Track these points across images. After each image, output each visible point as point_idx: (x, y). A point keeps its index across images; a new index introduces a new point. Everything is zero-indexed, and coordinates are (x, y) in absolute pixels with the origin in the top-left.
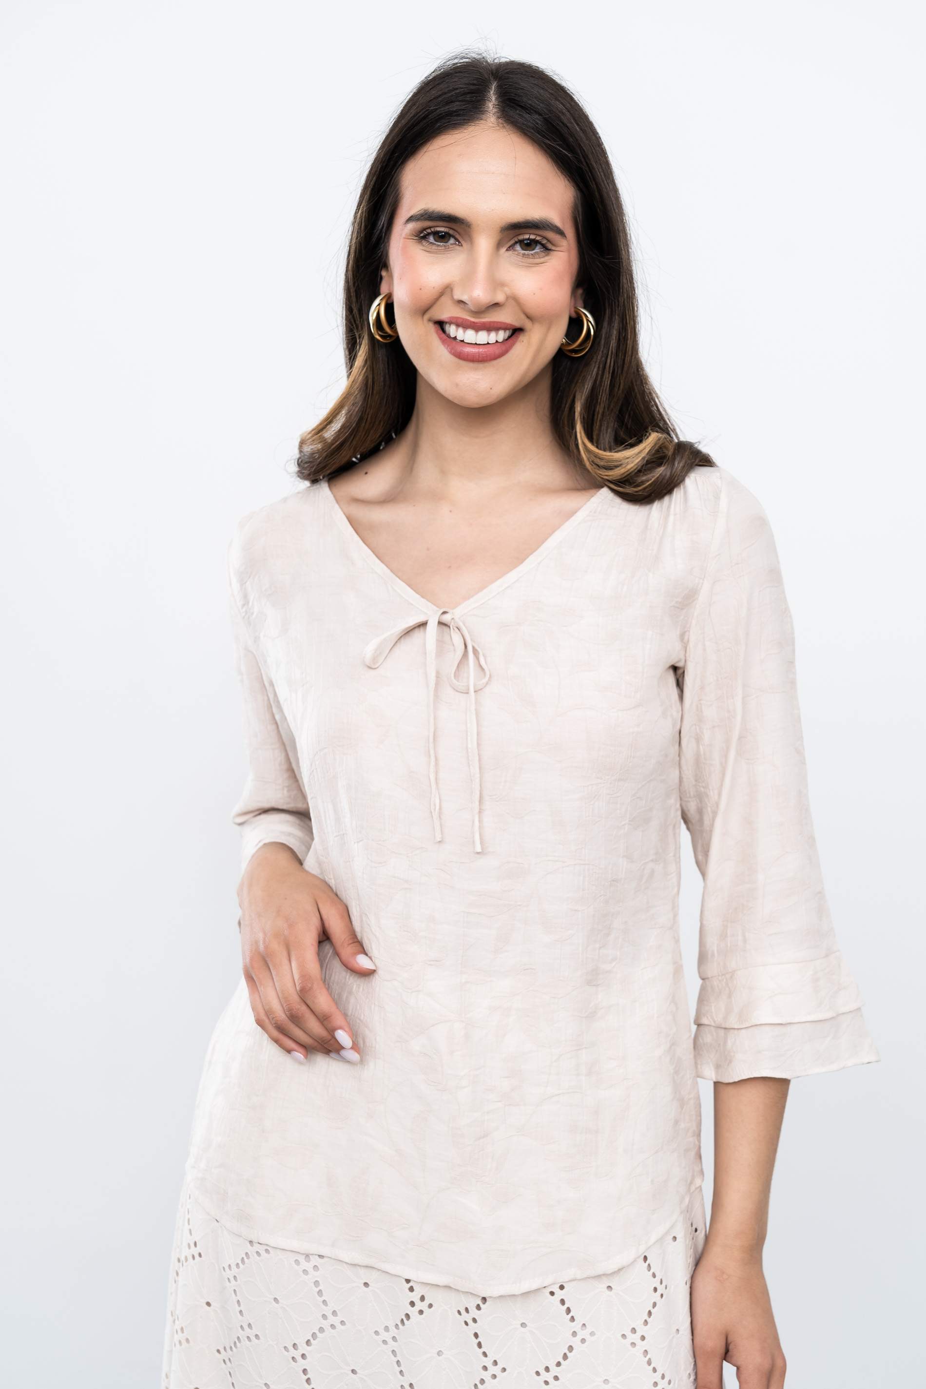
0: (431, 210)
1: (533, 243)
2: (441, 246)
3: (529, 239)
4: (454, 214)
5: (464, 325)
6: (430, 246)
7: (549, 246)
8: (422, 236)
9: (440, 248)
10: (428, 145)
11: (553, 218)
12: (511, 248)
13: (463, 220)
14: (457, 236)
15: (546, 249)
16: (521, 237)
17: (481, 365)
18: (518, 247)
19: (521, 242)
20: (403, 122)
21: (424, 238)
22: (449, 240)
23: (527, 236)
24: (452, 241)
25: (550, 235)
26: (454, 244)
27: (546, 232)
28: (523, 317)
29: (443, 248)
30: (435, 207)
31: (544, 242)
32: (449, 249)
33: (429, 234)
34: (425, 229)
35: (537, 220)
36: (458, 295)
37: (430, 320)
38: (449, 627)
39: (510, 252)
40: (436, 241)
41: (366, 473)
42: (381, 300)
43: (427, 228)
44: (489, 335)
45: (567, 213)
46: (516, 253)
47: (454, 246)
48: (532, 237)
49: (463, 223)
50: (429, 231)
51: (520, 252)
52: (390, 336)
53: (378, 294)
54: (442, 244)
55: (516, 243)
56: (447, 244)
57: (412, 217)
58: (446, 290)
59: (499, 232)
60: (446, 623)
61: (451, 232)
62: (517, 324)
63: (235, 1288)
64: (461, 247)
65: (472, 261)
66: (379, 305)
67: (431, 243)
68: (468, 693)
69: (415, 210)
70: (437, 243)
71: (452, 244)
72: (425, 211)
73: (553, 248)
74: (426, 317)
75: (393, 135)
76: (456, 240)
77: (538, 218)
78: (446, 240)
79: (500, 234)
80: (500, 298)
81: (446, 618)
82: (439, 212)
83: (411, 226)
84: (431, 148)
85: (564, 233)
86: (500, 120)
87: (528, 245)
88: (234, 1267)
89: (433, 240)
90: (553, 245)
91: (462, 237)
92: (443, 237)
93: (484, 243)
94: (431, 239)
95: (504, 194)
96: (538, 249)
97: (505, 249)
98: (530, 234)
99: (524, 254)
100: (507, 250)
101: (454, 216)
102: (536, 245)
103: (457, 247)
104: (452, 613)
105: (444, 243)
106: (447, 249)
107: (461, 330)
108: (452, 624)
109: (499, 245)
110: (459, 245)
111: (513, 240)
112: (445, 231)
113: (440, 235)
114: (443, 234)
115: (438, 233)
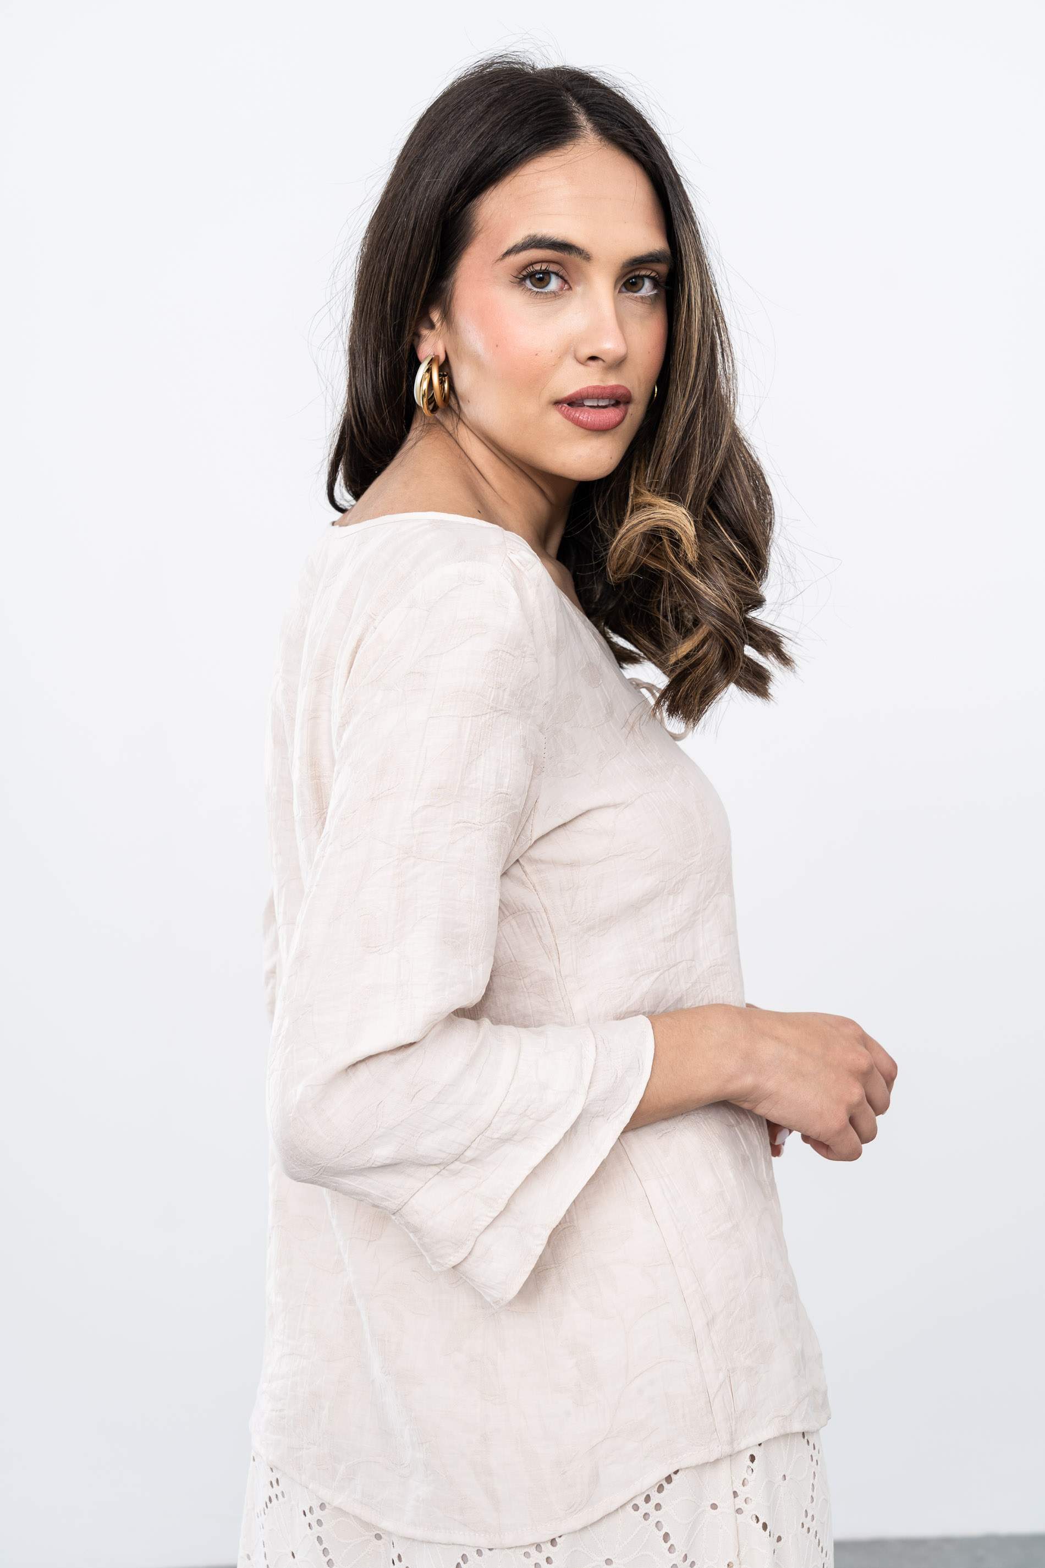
2: (539, 293)
9: (540, 296)
26: (557, 288)
40: (535, 286)
59: (620, 267)
67: (530, 291)
70: (535, 290)
89: (532, 286)
113: (537, 276)
114: (541, 275)
115: (535, 275)
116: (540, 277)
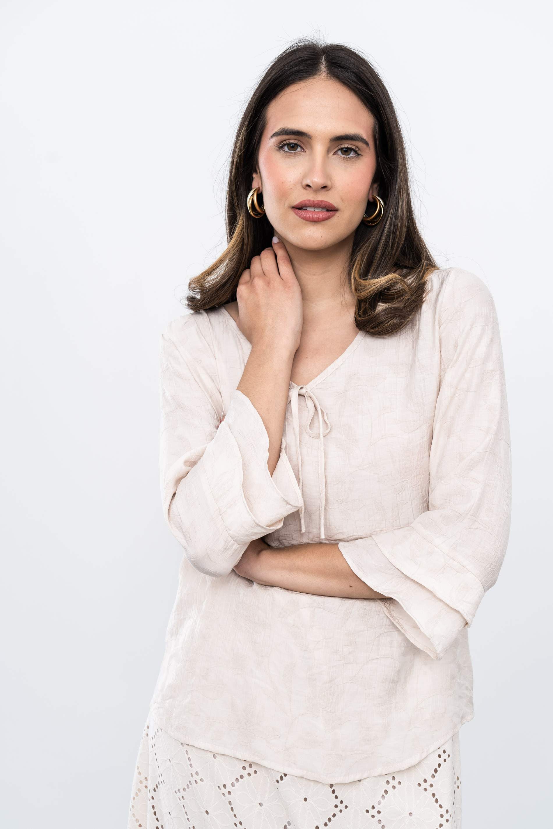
0: (286, 128)
1: (348, 150)
2: (293, 153)
3: (347, 148)
4: (301, 130)
6: (284, 153)
7: (359, 152)
8: (281, 147)
9: (292, 154)
10: (284, 91)
11: (362, 134)
12: (336, 153)
13: (307, 134)
14: (303, 146)
15: (358, 154)
16: (343, 146)
18: (340, 153)
19: (342, 149)
20: (268, 79)
21: (282, 148)
22: (297, 149)
23: (346, 146)
24: (299, 149)
25: (360, 144)
26: (300, 151)
27: (358, 142)
29: (294, 154)
30: (289, 126)
31: (357, 150)
32: (298, 155)
33: (284, 145)
34: (282, 142)
35: (352, 134)
38: (304, 397)
39: (335, 156)
40: (289, 150)
42: (254, 191)
43: (284, 141)
45: (370, 132)
46: (339, 156)
47: (301, 152)
48: (350, 146)
49: (306, 136)
50: (285, 143)
51: (341, 156)
52: (260, 214)
53: (252, 189)
54: (292, 152)
55: (339, 150)
56: (296, 151)
57: (274, 134)
59: (329, 142)
60: (302, 394)
61: (299, 143)
63: (183, 804)
64: (305, 153)
65: (312, 160)
66: (253, 195)
67: (286, 151)
68: (319, 438)
69: (276, 129)
70: (290, 151)
71: (299, 151)
72: (283, 129)
73: (362, 154)
75: (261, 87)
76: (302, 148)
77: (353, 134)
78: (295, 149)
79: (329, 143)
80: (329, 183)
81: (303, 391)
82: (291, 129)
83: (274, 139)
84: (286, 93)
85: (368, 144)
86: (328, 75)
87: (346, 151)
88: (182, 790)
89: (288, 150)
90: (362, 152)
91: (305, 146)
92: (293, 147)
93: (319, 149)
94: (286, 148)
95: (332, 118)
96: (352, 154)
97: (332, 154)
98: (349, 144)
99: (344, 158)
100: (333, 154)
101: (301, 131)
102: (351, 152)
103: (303, 153)
104: (306, 388)
105: (294, 151)
106: (296, 155)
108: (307, 395)
109: (328, 151)
110: (304, 152)
111: (337, 147)
112: (295, 142)
113: (291, 145)
114: (293, 145)
115: (290, 144)
116: (293, 146)
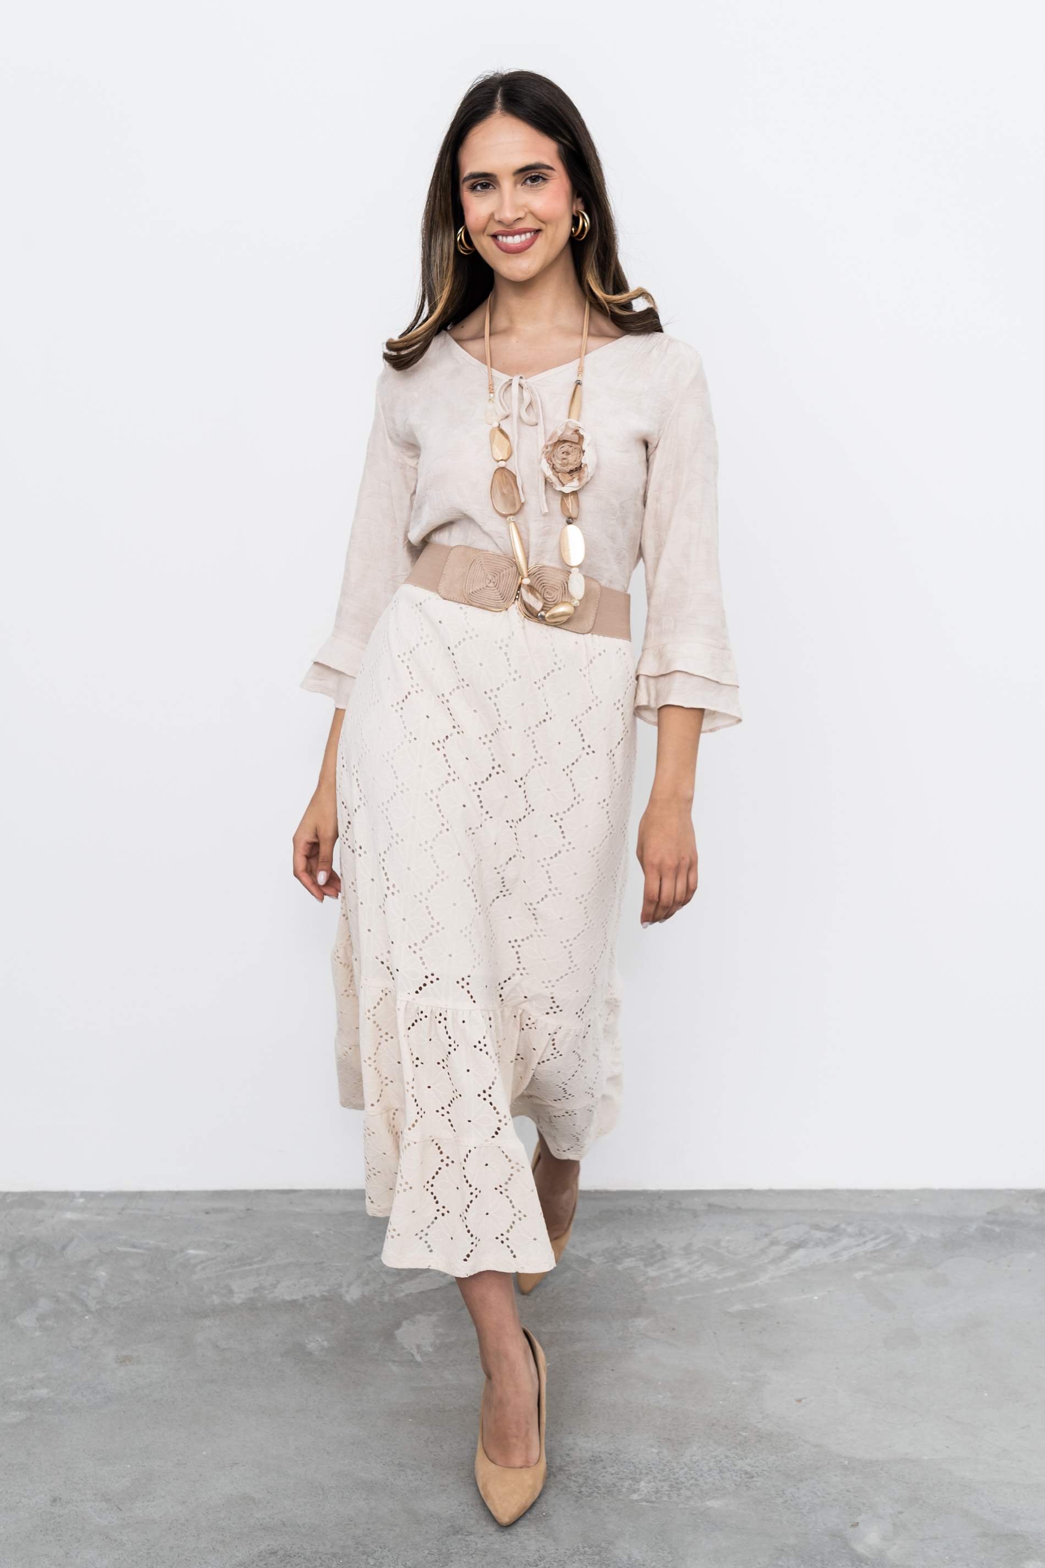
0: (473, 173)
3: (534, 176)
5: (506, 234)
6: (480, 193)
7: (547, 177)
8: (473, 188)
11: (546, 161)
12: (524, 183)
13: (493, 174)
14: (492, 184)
15: (545, 180)
16: (528, 176)
17: (519, 254)
18: (527, 182)
19: (530, 178)
21: (476, 189)
22: (488, 187)
23: (531, 175)
24: (491, 187)
25: (544, 171)
27: (541, 170)
28: (539, 222)
29: (485, 193)
30: (478, 170)
31: (543, 176)
32: (489, 193)
33: (477, 186)
34: (475, 184)
36: (497, 217)
37: (488, 235)
39: (523, 186)
40: (482, 190)
41: (463, 327)
42: (462, 231)
44: (521, 237)
45: (555, 157)
50: (477, 184)
51: (528, 184)
52: (472, 250)
54: (485, 190)
55: (527, 179)
56: (487, 190)
57: (468, 178)
58: (492, 216)
61: (488, 182)
62: (537, 227)
64: (495, 190)
65: (501, 196)
67: (479, 191)
69: (470, 174)
71: (490, 190)
73: (550, 178)
74: (485, 234)
76: (493, 186)
77: (535, 163)
78: (486, 188)
79: (516, 176)
80: (521, 215)
82: (480, 173)
83: (467, 184)
85: (556, 168)
86: (503, 111)
87: (534, 179)
90: (549, 177)
91: (495, 184)
92: (484, 186)
93: (507, 184)
94: (479, 189)
96: (541, 180)
98: (533, 173)
99: (532, 186)
100: (521, 185)
102: (538, 179)
103: (493, 190)
107: (504, 238)
109: (515, 183)
111: (524, 178)
112: (485, 182)
113: (482, 185)
